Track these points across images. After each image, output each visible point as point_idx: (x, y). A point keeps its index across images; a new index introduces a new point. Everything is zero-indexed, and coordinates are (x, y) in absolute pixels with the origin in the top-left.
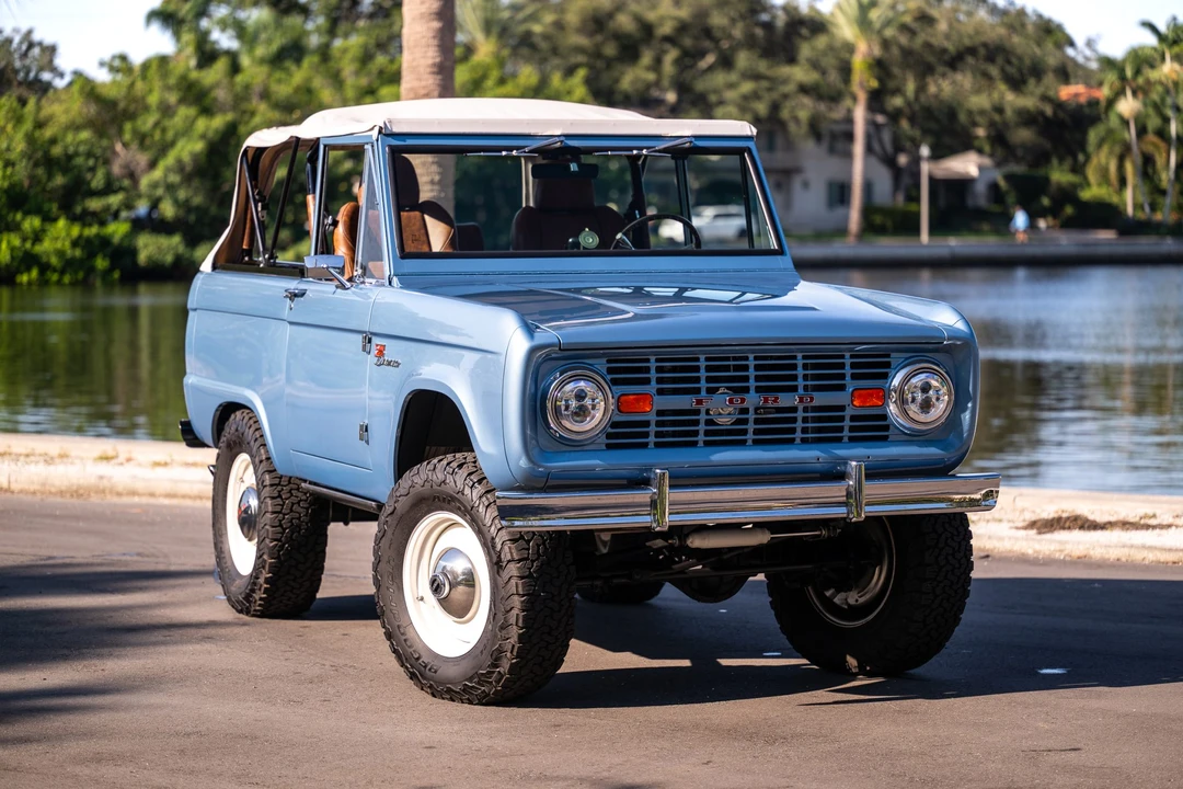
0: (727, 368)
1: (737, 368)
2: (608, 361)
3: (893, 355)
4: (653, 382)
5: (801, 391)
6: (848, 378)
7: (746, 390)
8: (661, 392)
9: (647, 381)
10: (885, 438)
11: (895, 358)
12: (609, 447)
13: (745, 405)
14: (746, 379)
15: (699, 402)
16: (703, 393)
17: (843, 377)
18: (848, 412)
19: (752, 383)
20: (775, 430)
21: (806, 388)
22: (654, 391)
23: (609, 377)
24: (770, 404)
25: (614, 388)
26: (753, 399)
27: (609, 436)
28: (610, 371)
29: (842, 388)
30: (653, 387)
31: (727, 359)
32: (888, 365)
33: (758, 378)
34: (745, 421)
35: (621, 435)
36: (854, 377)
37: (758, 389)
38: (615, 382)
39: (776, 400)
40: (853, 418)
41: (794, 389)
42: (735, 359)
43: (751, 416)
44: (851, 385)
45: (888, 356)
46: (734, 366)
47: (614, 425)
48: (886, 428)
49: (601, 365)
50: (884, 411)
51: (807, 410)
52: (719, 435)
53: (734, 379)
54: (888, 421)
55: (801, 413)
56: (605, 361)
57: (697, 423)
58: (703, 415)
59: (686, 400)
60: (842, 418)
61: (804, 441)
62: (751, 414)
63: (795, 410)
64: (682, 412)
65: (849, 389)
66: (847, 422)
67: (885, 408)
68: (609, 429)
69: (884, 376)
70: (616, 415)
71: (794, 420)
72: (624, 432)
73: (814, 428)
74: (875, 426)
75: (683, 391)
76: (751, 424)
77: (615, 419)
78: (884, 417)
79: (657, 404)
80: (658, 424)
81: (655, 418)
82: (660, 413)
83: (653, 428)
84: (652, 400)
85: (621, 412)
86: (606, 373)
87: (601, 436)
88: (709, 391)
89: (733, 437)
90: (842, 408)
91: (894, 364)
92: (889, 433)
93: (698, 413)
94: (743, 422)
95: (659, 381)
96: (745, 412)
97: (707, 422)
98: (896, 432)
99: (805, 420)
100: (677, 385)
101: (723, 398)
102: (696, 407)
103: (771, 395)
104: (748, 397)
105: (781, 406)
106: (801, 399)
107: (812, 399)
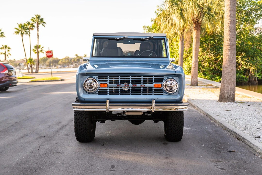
0: (126, 79)
1: (128, 79)
2: (98, 76)
3: (164, 77)
5: (142, 84)
7: (129, 83)
8: (110, 83)
9: (107, 81)
10: (162, 95)
11: (165, 78)
12: (99, 94)
15: (118, 85)
16: (119, 84)
17: (152, 81)
18: (153, 89)
20: (136, 91)
21: (143, 83)
22: (108, 83)
24: (135, 86)
25: (99, 82)
26: (131, 85)
28: (98, 78)
29: (152, 83)
31: (126, 77)
32: (163, 79)
33: (132, 81)
36: (155, 81)
37: (132, 83)
38: (99, 81)
40: (154, 90)
41: (141, 83)
42: (128, 77)
45: (163, 77)
46: (127, 78)
48: (163, 92)
49: (96, 77)
50: (162, 89)
51: (143, 88)
52: (124, 93)
53: (126, 81)
54: (163, 91)
55: (142, 88)
56: (97, 76)
57: (118, 90)
58: (119, 88)
59: (115, 85)
60: (152, 90)
61: (143, 94)
62: (131, 88)
63: (141, 88)
64: (115, 87)
65: (153, 84)
66: (153, 91)
67: (162, 88)
68: (98, 90)
69: (162, 81)
70: (100, 88)
71: (141, 90)
72: (101, 91)
73: (146, 92)
74: (160, 92)
75: (115, 83)
76: (131, 91)
77: (99, 88)
78: (162, 90)
79: (109, 86)
80: (109, 90)
81: (109, 88)
82: (109, 87)
83: (108, 90)
84: (107, 85)
85: (100, 87)
86: (97, 79)
87: (96, 92)
88: (121, 83)
89: (127, 93)
90: (152, 88)
91: (164, 79)
92: (163, 93)
93: (118, 88)
94: (129, 90)
95: (109, 81)
96: (130, 88)
97: (121, 90)
98: (165, 93)
99: (143, 90)
100: (113, 82)
101: (124, 85)
102: (118, 86)
103: (135, 85)
104: (129, 85)
105: (137, 87)
106: (142, 86)
107: (144, 86)
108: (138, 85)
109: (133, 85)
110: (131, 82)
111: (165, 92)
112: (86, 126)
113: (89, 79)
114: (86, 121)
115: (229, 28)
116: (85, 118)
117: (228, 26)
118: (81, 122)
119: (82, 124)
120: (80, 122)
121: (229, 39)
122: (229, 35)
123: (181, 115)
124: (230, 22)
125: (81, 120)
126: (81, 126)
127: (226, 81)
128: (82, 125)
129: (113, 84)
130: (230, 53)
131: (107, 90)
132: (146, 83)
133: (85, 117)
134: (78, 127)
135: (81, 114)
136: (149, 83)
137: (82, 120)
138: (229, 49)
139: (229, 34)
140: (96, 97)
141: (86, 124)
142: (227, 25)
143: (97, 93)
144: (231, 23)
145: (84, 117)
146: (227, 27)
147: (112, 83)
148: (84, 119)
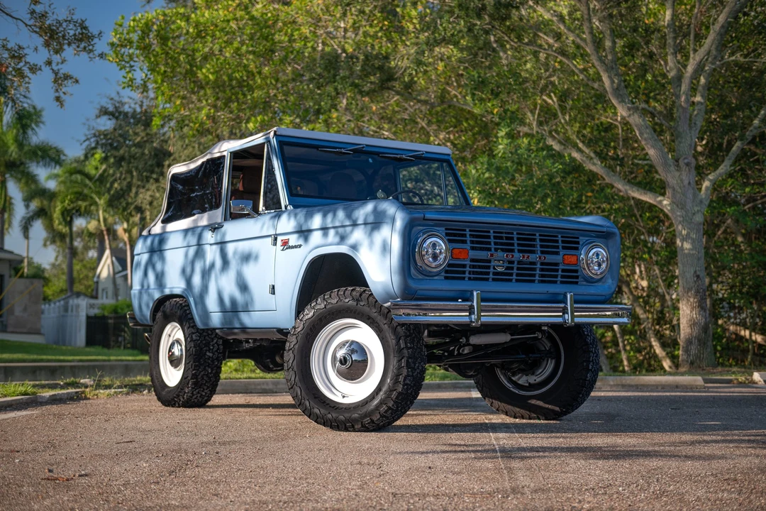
1: (507, 238)
2: (446, 229)
3: (579, 238)
4: (468, 243)
5: (539, 253)
6: (560, 248)
7: (513, 251)
8: (473, 248)
9: (466, 242)
10: (577, 283)
11: (582, 239)
12: (446, 278)
13: (513, 259)
14: (513, 245)
15: (492, 255)
16: (493, 251)
17: (558, 247)
18: (561, 267)
19: (516, 247)
20: (526, 274)
21: (542, 252)
22: (469, 248)
23: (449, 238)
24: (525, 259)
25: (450, 244)
27: (447, 272)
28: (447, 234)
29: (557, 253)
30: (468, 246)
31: (502, 233)
32: (578, 243)
33: (519, 245)
34: (512, 268)
35: (453, 271)
36: (564, 248)
37: (520, 251)
38: (451, 241)
39: (528, 257)
40: (563, 271)
41: (536, 252)
42: (506, 233)
43: (515, 265)
44: (562, 252)
47: (449, 265)
48: (577, 277)
50: (577, 268)
51: (542, 264)
52: (499, 276)
53: (503, 244)
54: (578, 274)
55: (539, 266)
56: (444, 229)
57: (489, 267)
58: (493, 263)
59: (485, 254)
60: (557, 270)
61: (539, 282)
63: (536, 264)
64: (481, 261)
65: (561, 254)
66: (560, 273)
67: (578, 266)
68: (447, 268)
69: (577, 249)
70: (450, 260)
71: (535, 269)
73: (546, 274)
74: (573, 276)
75: (483, 249)
76: (515, 271)
77: (451, 262)
78: (576, 271)
79: (470, 255)
80: (471, 267)
82: (472, 260)
83: (468, 268)
84: (467, 252)
85: (453, 258)
86: (445, 236)
87: (442, 271)
88: (495, 250)
89: (503, 277)
90: (557, 264)
91: (581, 243)
93: (490, 261)
95: (471, 242)
96: (514, 263)
97: (494, 267)
98: (582, 280)
99: (541, 270)
100: (480, 245)
101: (503, 254)
102: (489, 258)
104: (514, 255)
105: (530, 260)
106: (540, 257)
107: (544, 258)
108: (533, 257)
111: (582, 277)
113: (429, 234)
131: (464, 266)
132: (548, 253)
136: (553, 253)
140: (440, 285)
143: (441, 274)
147: (477, 249)
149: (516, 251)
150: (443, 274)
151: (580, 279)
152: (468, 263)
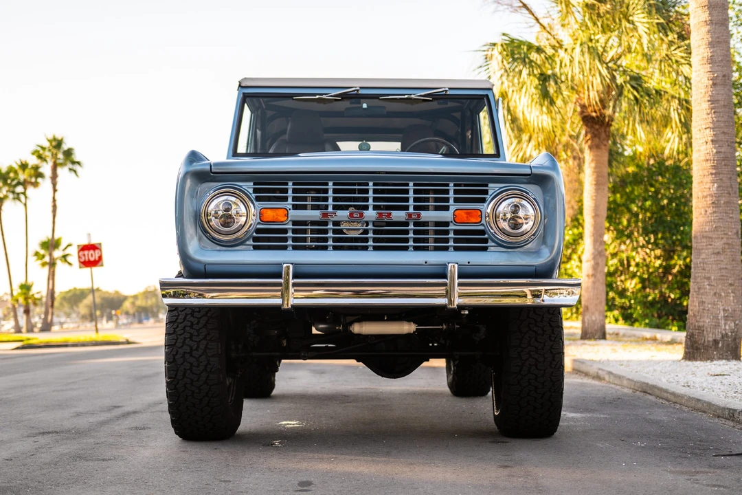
0: (353, 191)
1: (361, 191)
2: (254, 184)
3: (490, 185)
4: (290, 200)
5: (411, 210)
6: (451, 201)
7: (366, 208)
8: (295, 207)
9: (285, 199)
10: (485, 249)
11: (493, 188)
12: (256, 248)
13: (364, 219)
14: (367, 199)
15: (325, 215)
16: (330, 209)
17: (447, 200)
18: (452, 227)
20: (389, 237)
21: (416, 208)
22: (291, 207)
23: (254, 195)
24: (384, 218)
25: (256, 203)
26: (371, 214)
27: (255, 239)
28: (255, 191)
29: (447, 208)
30: (288, 204)
31: (354, 184)
32: (486, 192)
33: (375, 199)
36: (456, 200)
37: (375, 208)
38: (258, 199)
39: (389, 216)
40: (456, 232)
41: (406, 208)
44: (454, 206)
45: (487, 186)
46: (359, 189)
47: (258, 231)
48: (486, 241)
49: (248, 187)
50: (482, 228)
51: (416, 224)
52: (344, 243)
53: (356, 199)
54: (486, 236)
55: (411, 227)
56: (252, 184)
57: (326, 232)
58: (330, 226)
59: (316, 215)
60: (447, 232)
61: (416, 249)
62: (370, 226)
63: (406, 224)
64: (313, 223)
65: (452, 209)
66: (451, 235)
67: (483, 225)
68: (254, 234)
69: (483, 200)
70: (259, 223)
71: (407, 232)
72: (266, 237)
73: (424, 238)
74: (475, 239)
75: (314, 208)
76: (371, 235)
77: (259, 226)
78: (483, 232)
79: (292, 216)
80: (294, 231)
81: (291, 226)
82: (295, 223)
83: (290, 234)
84: (287, 213)
85: (262, 221)
86: (252, 192)
87: (248, 239)
88: (335, 208)
89: (357, 244)
90: (447, 224)
91: (490, 192)
92: (488, 244)
93: (326, 224)
94: (366, 232)
95: (294, 199)
96: (367, 225)
97: (335, 232)
98: (493, 244)
99: (415, 232)
100: (309, 203)
101: (346, 213)
102: (325, 219)
103: (385, 212)
104: (366, 213)
105: (394, 220)
106: (410, 215)
107: (419, 215)
108: (398, 215)
109: (380, 215)
110: (371, 202)
111: (493, 241)
112: (208, 370)
113: (220, 191)
114: (207, 351)
115: (709, 101)
116: (204, 342)
117: (707, 95)
118: (191, 356)
119: (195, 364)
120: (187, 356)
121: (710, 139)
122: (711, 126)
123: (553, 330)
124: (711, 82)
125: (191, 348)
126: (189, 371)
127: (706, 284)
128: (194, 368)
129: (306, 209)
130: (716, 185)
131: (285, 231)
132: (426, 208)
133: (205, 338)
134: (180, 373)
135: (192, 314)
136: (437, 208)
137: (194, 348)
138: (712, 174)
139: (710, 120)
140: (248, 257)
141: (209, 364)
142: (703, 91)
143: (248, 243)
144: (714, 84)
145: (203, 339)
146: (704, 97)
147: (304, 207)
148: (202, 346)
149: (371, 208)
150: (250, 242)
151: (490, 243)
152: (290, 226)
